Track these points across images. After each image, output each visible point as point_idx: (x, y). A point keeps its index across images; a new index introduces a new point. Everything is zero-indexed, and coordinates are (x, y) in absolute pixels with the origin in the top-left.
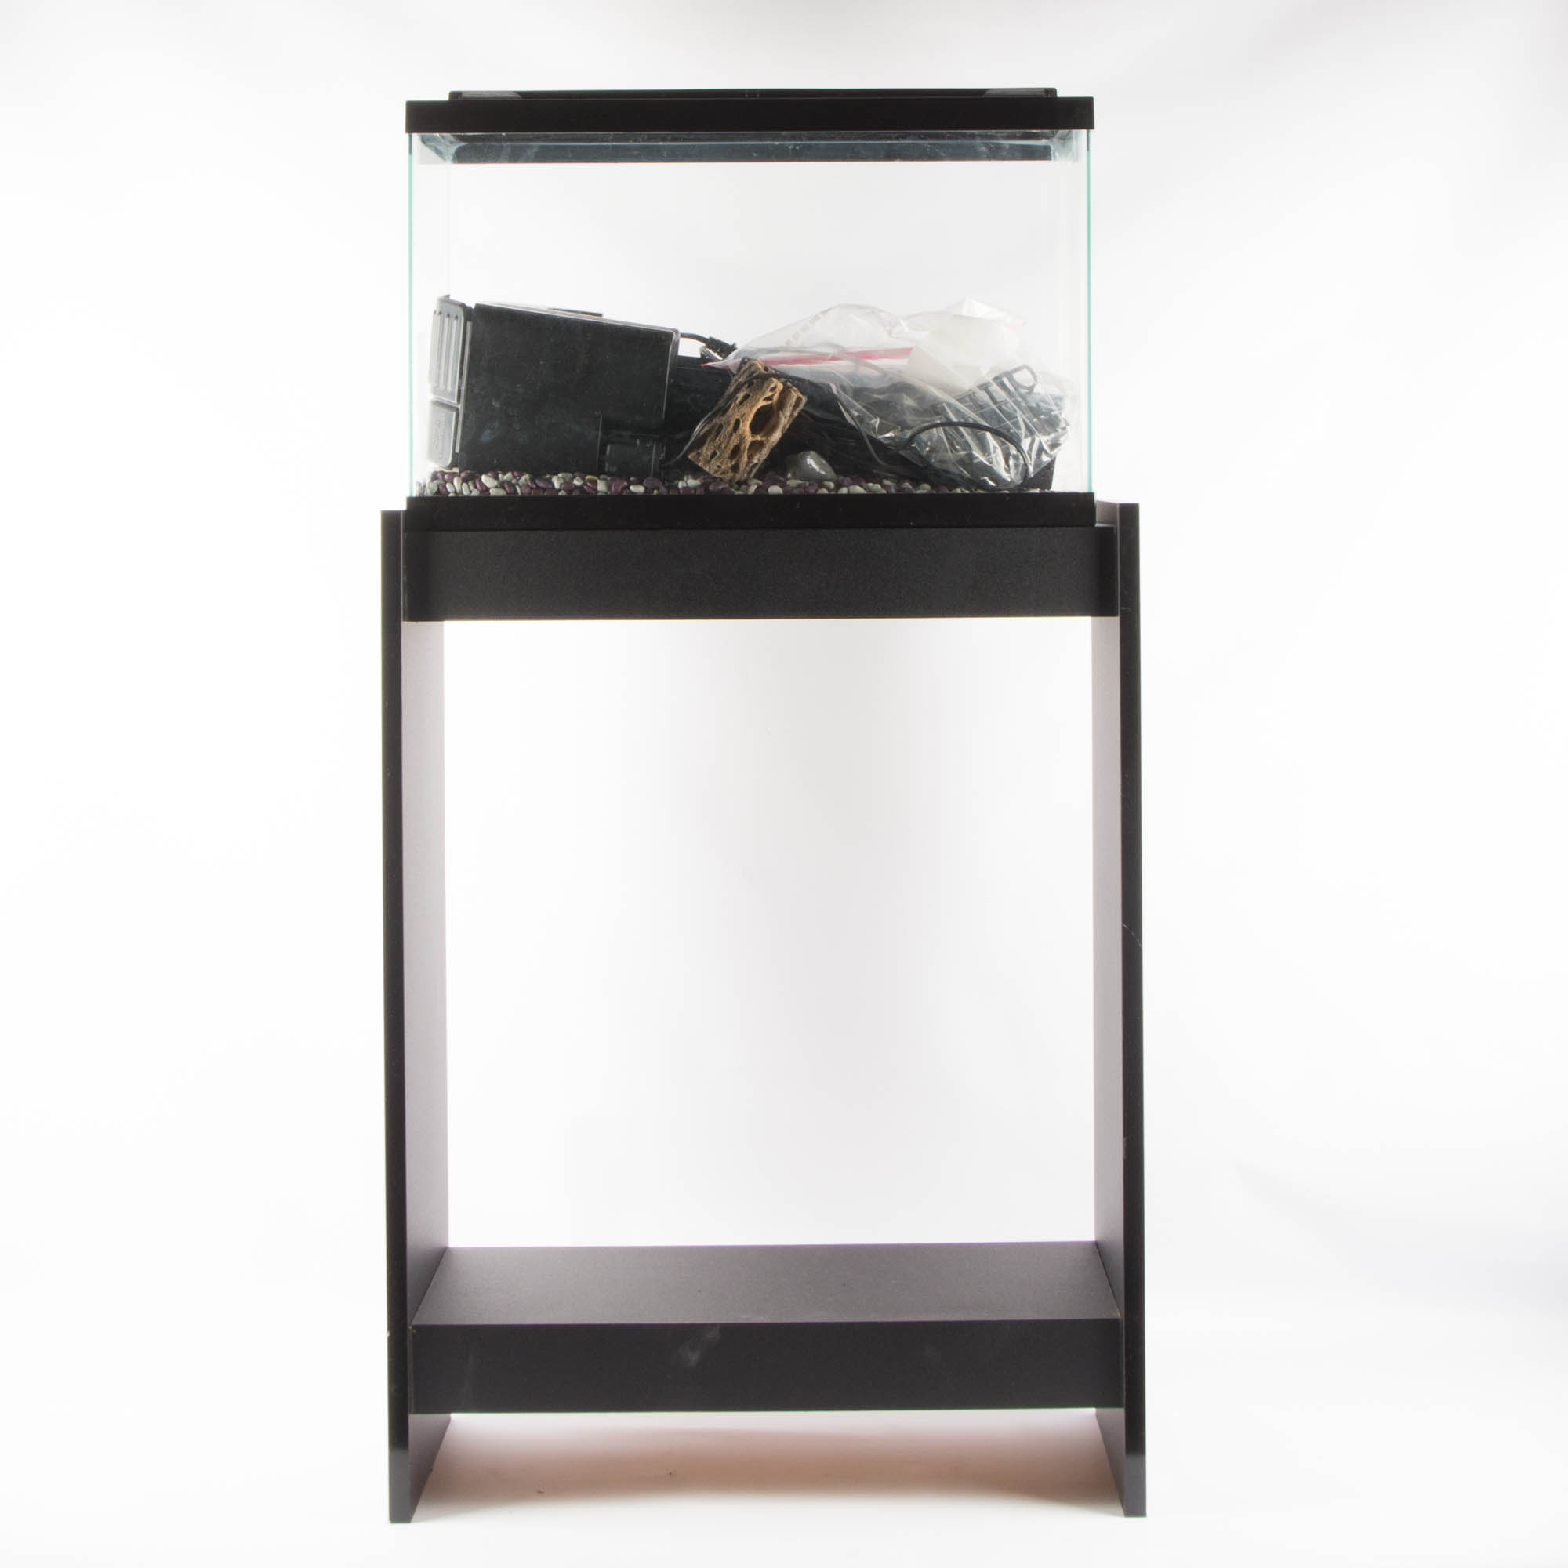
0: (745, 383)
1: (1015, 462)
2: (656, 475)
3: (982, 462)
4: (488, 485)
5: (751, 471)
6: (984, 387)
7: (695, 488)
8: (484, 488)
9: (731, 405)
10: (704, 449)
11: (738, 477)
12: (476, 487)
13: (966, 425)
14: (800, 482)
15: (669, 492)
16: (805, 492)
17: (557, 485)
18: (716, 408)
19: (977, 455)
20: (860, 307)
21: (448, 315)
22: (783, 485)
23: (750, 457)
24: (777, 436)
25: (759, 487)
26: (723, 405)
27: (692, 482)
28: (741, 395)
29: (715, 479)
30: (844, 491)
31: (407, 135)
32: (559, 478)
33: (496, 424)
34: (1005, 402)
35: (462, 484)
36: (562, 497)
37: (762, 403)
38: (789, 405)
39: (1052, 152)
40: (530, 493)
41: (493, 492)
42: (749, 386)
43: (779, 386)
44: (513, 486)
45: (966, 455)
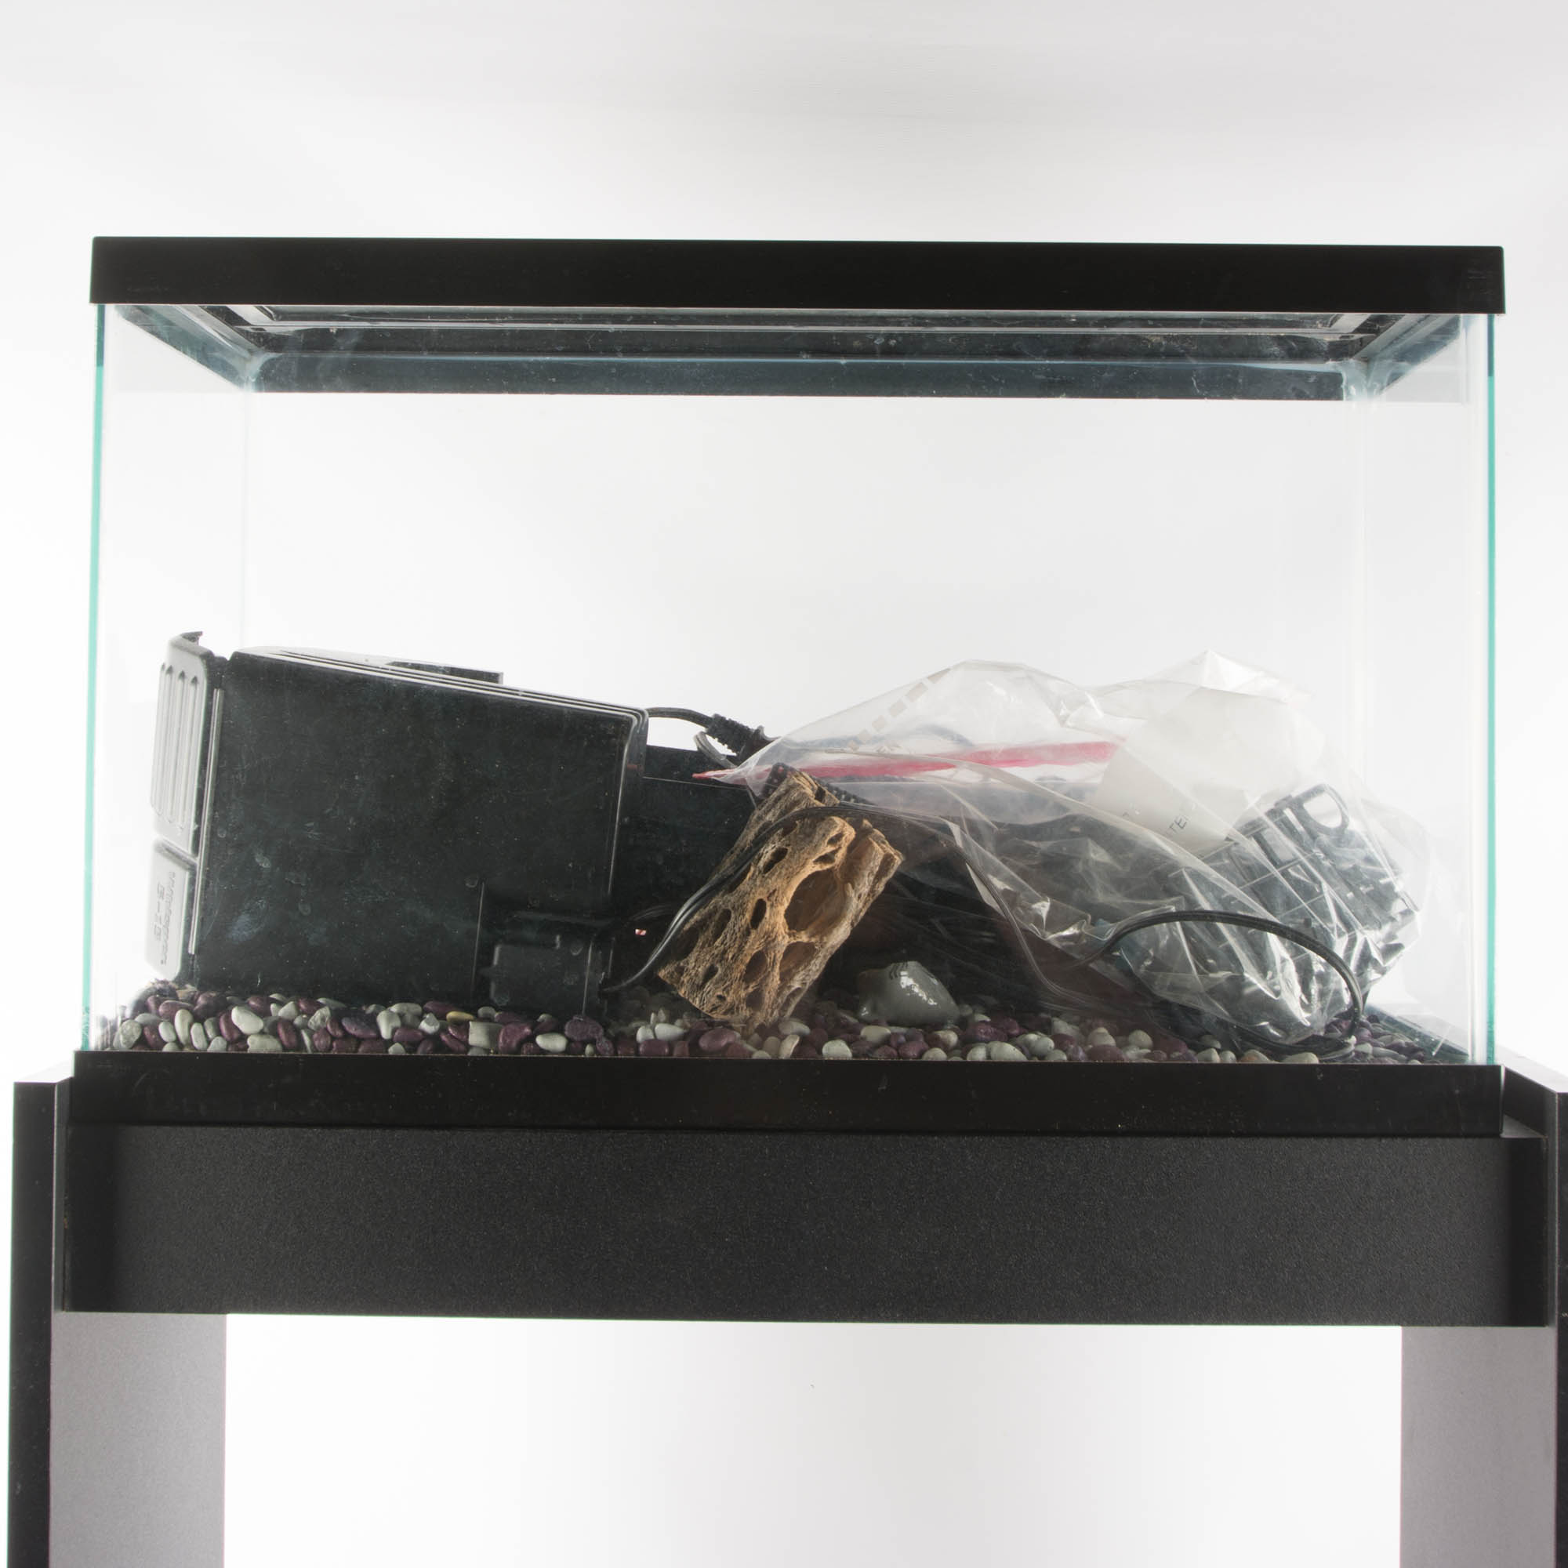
0: (777, 826)
1: (1321, 986)
2: (594, 1013)
3: (1260, 991)
4: (244, 1027)
5: (787, 1003)
6: (1253, 829)
7: (671, 1043)
8: (236, 1035)
9: (748, 870)
10: (692, 958)
11: (760, 1018)
12: (219, 1033)
13: (1230, 918)
14: (888, 1031)
15: (616, 1053)
16: (899, 1056)
17: (385, 1032)
18: (715, 878)
19: (1253, 979)
20: (1004, 668)
21: (182, 675)
22: (852, 1037)
23: (786, 977)
24: (841, 934)
25: (804, 1040)
26: (730, 871)
27: (665, 1031)
28: (768, 851)
29: (712, 1024)
30: (979, 1054)
31: (94, 308)
32: (390, 1019)
33: (262, 904)
34: (1294, 861)
35: (190, 1026)
36: (395, 1058)
37: (811, 868)
38: (866, 873)
39: (1343, 386)
40: (331, 1047)
41: (255, 1044)
42: (784, 834)
43: (847, 833)
44: (297, 1031)
45: (1230, 979)
